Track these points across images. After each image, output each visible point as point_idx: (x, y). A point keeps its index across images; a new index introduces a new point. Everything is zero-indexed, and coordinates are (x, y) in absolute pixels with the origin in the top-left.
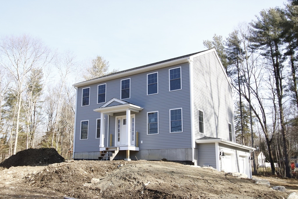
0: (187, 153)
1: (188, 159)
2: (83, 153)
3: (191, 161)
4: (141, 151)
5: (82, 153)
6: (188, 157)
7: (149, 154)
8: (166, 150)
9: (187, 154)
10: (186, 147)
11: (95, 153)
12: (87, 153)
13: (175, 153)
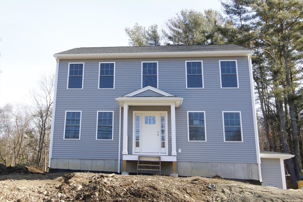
0: (250, 169)
1: (252, 177)
2: (70, 160)
3: (257, 179)
4: (179, 163)
5: (68, 160)
6: (252, 175)
7: (192, 169)
8: (218, 163)
9: (250, 171)
10: (249, 162)
11: (94, 162)
12: (79, 160)
13: (233, 168)
